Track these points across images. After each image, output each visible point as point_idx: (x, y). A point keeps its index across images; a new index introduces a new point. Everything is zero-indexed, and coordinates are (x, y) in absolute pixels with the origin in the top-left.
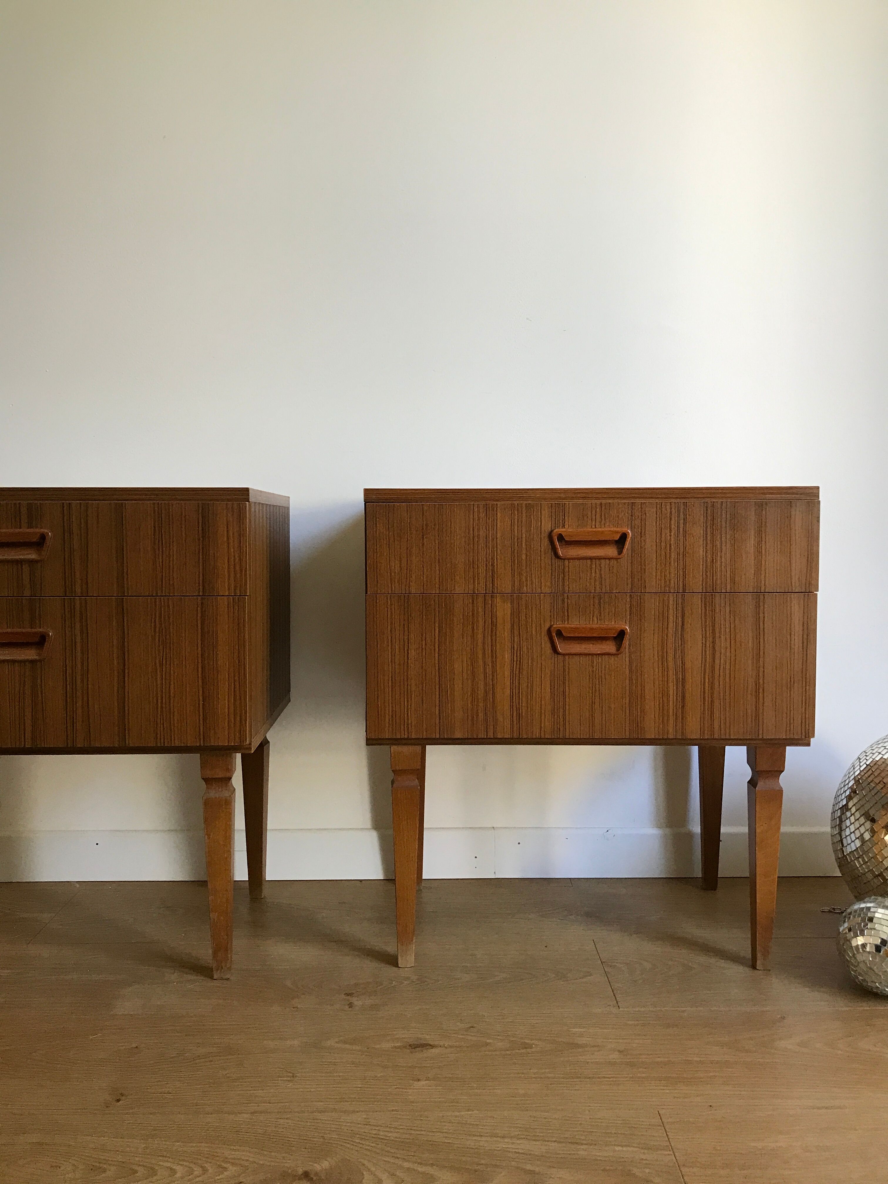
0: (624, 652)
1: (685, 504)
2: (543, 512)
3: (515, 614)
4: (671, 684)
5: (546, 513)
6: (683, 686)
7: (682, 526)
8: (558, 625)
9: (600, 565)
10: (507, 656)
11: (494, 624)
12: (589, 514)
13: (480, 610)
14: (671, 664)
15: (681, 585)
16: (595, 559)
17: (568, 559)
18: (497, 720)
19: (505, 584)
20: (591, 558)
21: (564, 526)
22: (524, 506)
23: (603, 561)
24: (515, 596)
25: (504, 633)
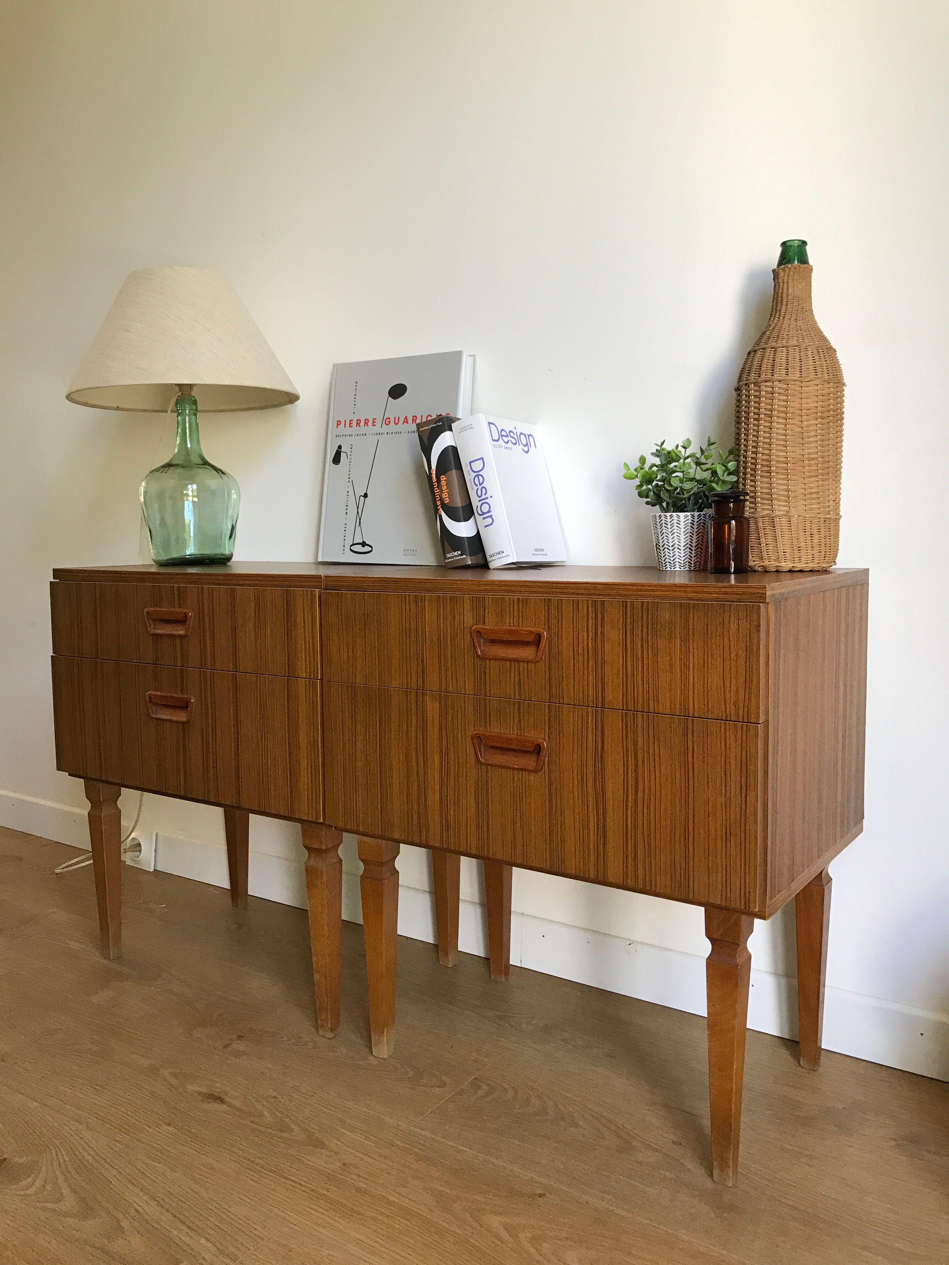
0: (543, 770)
1: (603, 603)
2: (465, 606)
3: (443, 715)
4: (591, 814)
5: (467, 605)
6: (605, 819)
7: (599, 628)
8: (481, 731)
9: (519, 668)
10: (437, 758)
11: (425, 723)
12: (507, 609)
13: (413, 707)
14: (590, 790)
15: (600, 700)
16: (515, 661)
17: (490, 659)
18: (428, 824)
19: (433, 681)
20: (510, 660)
21: (484, 623)
22: (448, 598)
23: (522, 664)
24: (442, 695)
25: (433, 733)
